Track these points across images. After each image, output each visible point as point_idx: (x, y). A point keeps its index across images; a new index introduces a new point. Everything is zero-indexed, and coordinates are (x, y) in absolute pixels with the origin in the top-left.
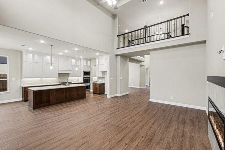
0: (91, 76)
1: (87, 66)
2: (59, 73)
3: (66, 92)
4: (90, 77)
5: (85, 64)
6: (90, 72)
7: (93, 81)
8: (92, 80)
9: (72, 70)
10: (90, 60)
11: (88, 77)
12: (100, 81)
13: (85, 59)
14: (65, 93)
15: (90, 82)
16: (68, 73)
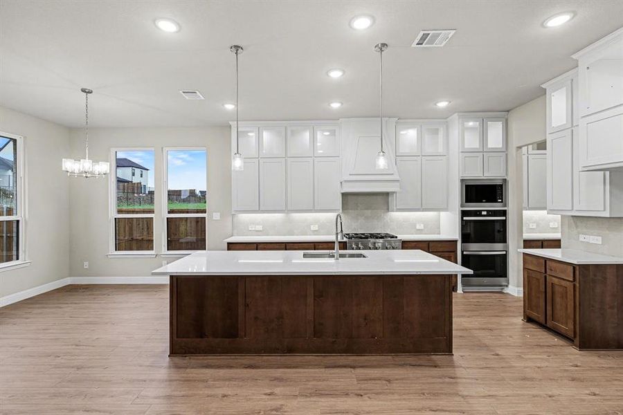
0: (511, 208)
1: (484, 151)
2: (344, 195)
3: (319, 296)
4: (504, 213)
5: (472, 142)
6: (505, 180)
7: (527, 235)
8: (521, 232)
9: (396, 177)
10: (504, 113)
11: (491, 213)
12: (582, 238)
13: (468, 113)
14: (310, 300)
15: (504, 240)
16: (387, 194)
